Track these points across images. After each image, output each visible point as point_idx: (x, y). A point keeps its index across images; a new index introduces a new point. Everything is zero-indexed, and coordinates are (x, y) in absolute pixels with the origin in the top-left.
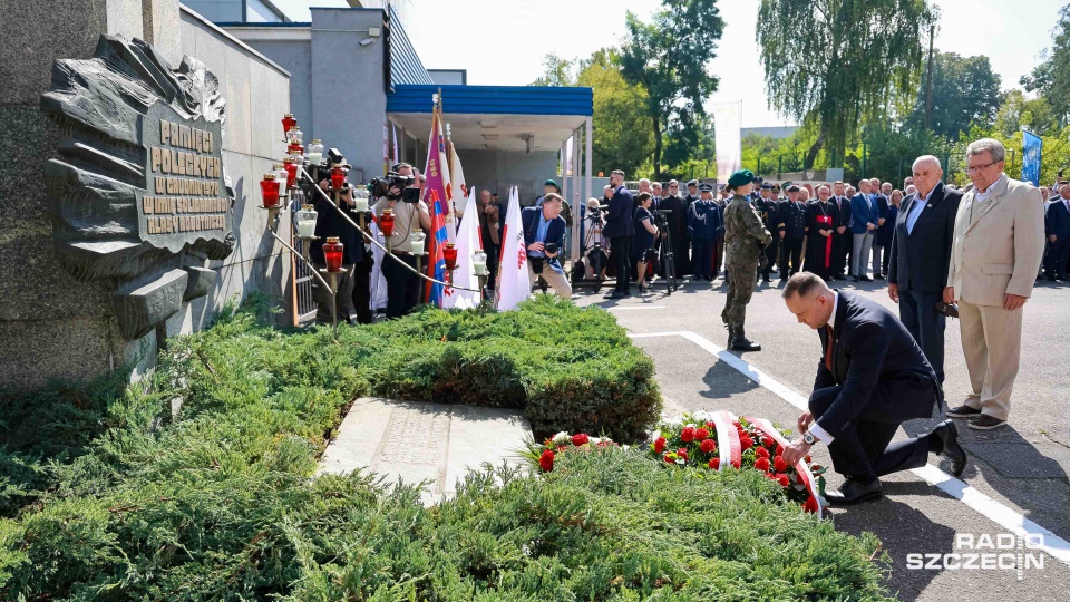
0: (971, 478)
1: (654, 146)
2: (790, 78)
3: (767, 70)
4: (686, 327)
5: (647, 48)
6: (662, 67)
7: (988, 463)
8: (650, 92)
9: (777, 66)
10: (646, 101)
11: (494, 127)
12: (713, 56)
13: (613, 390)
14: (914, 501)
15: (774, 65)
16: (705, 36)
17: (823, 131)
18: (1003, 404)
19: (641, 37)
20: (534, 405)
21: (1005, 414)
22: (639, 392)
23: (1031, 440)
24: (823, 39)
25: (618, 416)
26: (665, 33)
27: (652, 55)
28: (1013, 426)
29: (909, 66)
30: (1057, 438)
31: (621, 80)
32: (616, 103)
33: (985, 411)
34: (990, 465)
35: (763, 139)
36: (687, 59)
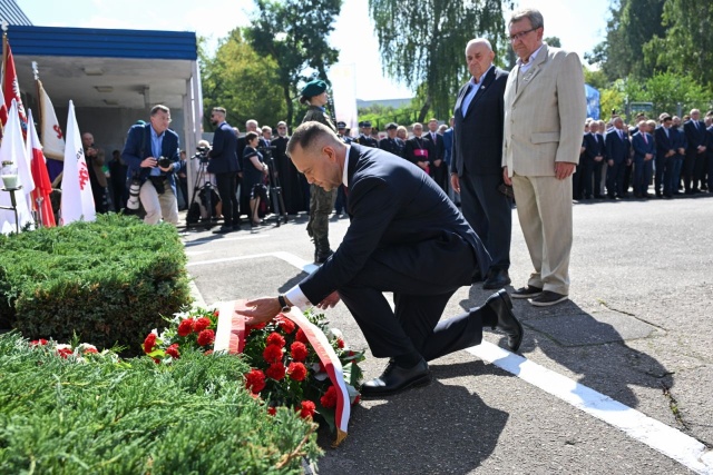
0: (529, 351)
1: (287, 112)
2: (400, 50)
3: (381, 42)
4: (281, 249)
5: (274, 23)
6: (289, 40)
7: (547, 335)
8: (280, 63)
9: (388, 39)
10: (277, 72)
11: (99, 74)
12: (333, 29)
13: (127, 292)
14: (468, 382)
15: (385, 37)
16: (325, 12)
17: (430, 94)
18: (561, 278)
19: (268, 13)
20: (23, 319)
21: (565, 288)
22: (160, 292)
23: (589, 311)
24: (425, 15)
25: (136, 324)
26: (289, 8)
27: (280, 29)
28: (574, 301)
29: (496, 37)
30: (615, 306)
31: (253, 53)
32: (249, 74)
33: (546, 287)
34: (549, 337)
35: (385, 109)
36: (310, 32)
